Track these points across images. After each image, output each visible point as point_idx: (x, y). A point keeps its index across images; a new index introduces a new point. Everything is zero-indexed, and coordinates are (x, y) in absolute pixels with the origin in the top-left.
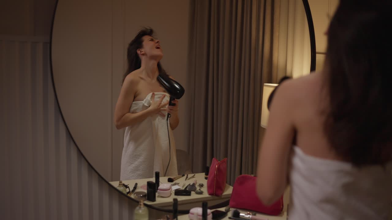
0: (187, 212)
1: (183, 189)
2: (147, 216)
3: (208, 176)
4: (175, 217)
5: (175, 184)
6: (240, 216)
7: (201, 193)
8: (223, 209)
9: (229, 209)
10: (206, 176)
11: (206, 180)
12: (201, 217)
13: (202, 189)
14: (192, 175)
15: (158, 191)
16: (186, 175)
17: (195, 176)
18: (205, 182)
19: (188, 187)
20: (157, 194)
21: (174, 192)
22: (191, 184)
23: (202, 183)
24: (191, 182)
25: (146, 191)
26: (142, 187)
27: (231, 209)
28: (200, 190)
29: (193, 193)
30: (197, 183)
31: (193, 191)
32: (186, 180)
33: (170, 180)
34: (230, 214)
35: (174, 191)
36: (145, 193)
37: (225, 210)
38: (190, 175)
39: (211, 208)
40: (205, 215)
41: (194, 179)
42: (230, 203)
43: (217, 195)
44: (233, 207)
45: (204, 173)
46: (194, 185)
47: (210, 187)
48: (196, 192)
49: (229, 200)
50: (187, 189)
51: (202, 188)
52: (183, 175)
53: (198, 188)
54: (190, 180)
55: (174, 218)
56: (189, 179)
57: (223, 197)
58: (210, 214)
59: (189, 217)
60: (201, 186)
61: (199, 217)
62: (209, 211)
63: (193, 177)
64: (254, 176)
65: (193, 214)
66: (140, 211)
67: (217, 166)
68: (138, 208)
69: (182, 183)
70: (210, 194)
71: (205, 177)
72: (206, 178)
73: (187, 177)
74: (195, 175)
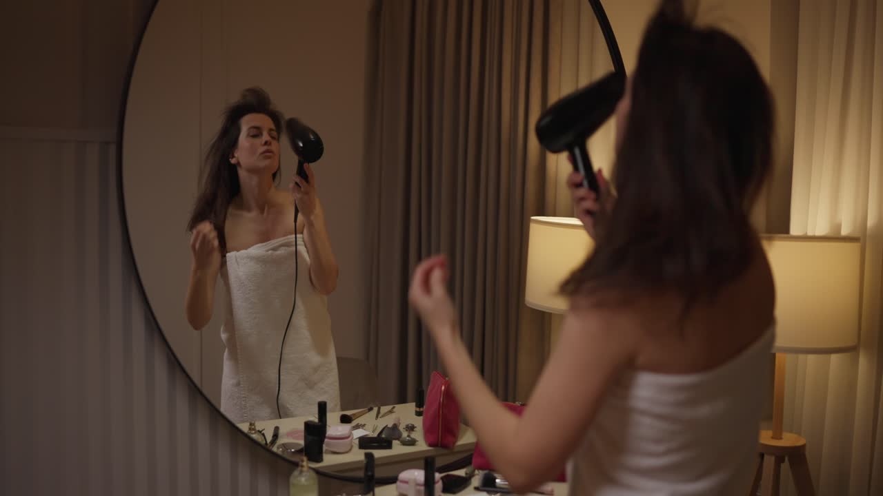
0: (393, 480)
1: (375, 435)
2: (315, 488)
3: (421, 409)
4: (370, 489)
5: (357, 427)
6: (497, 485)
7: (412, 443)
8: (461, 473)
9: (474, 471)
10: (418, 409)
11: (421, 418)
12: (422, 488)
13: (414, 435)
14: (389, 408)
15: (326, 440)
16: (376, 409)
17: (395, 410)
18: (418, 422)
19: (384, 432)
20: (325, 447)
21: (357, 442)
22: (390, 426)
23: (413, 423)
24: (389, 421)
25: (302, 442)
26: (289, 434)
27: (476, 472)
28: (409, 436)
29: (395, 443)
30: (400, 423)
31: (395, 439)
32: (377, 417)
33: (345, 420)
34: (476, 481)
35: (358, 440)
36: (300, 445)
37: (466, 474)
38: (384, 409)
39: (440, 470)
40: (429, 483)
41: (393, 416)
42: (473, 460)
43: (444, 446)
44: (480, 468)
45: (414, 404)
46: (395, 427)
47: (429, 431)
48: (401, 442)
49: (472, 455)
50: (383, 436)
51: (413, 432)
52: (371, 409)
53: (405, 434)
54: (386, 418)
55: (368, 492)
56: (383, 416)
57: (456, 449)
58: (438, 482)
59: (397, 488)
60: (411, 428)
61: (418, 487)
62: (438, 476)
63: (391, 412)
64: (521, 405)
65: (406, 482)
66: (303, 479)
67: (443, 388)
68: (296, 473)
69: (370, 424)
70: (430, 445)
71: (416, 412)
72: (419, 414)
73: (379, 412)
74: (394, 407)
